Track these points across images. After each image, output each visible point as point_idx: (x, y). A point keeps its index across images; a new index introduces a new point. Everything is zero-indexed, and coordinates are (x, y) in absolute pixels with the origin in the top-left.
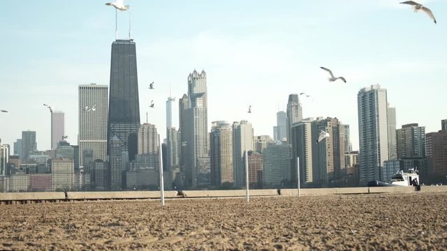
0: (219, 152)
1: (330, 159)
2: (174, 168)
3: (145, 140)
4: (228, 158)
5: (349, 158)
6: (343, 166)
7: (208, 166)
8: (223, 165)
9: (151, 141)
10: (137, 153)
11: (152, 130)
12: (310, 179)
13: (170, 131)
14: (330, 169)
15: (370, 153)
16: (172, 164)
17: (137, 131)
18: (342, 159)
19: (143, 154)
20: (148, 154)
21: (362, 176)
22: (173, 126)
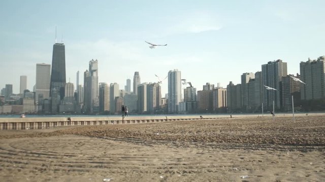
0: (104, 97)
1: (155, 101)
2: (81, 103)
3: (69, 90)
4: (107, 99)
5: (162, 100)
6: (160, 104)
7: (98, 103)
8: (105, 103)
9: (71, 90)
10: (64, 96)
11: (71, 86)
12: (145, 109)
13: (79, 87)
14: (155, 105)
15: (173, 99)
16: (80, 102)
17: (65, 86)
18: (160, 101)
19: (67, 97)
20: (70, 97)
21: (169, 109)
22: (80, 84)
